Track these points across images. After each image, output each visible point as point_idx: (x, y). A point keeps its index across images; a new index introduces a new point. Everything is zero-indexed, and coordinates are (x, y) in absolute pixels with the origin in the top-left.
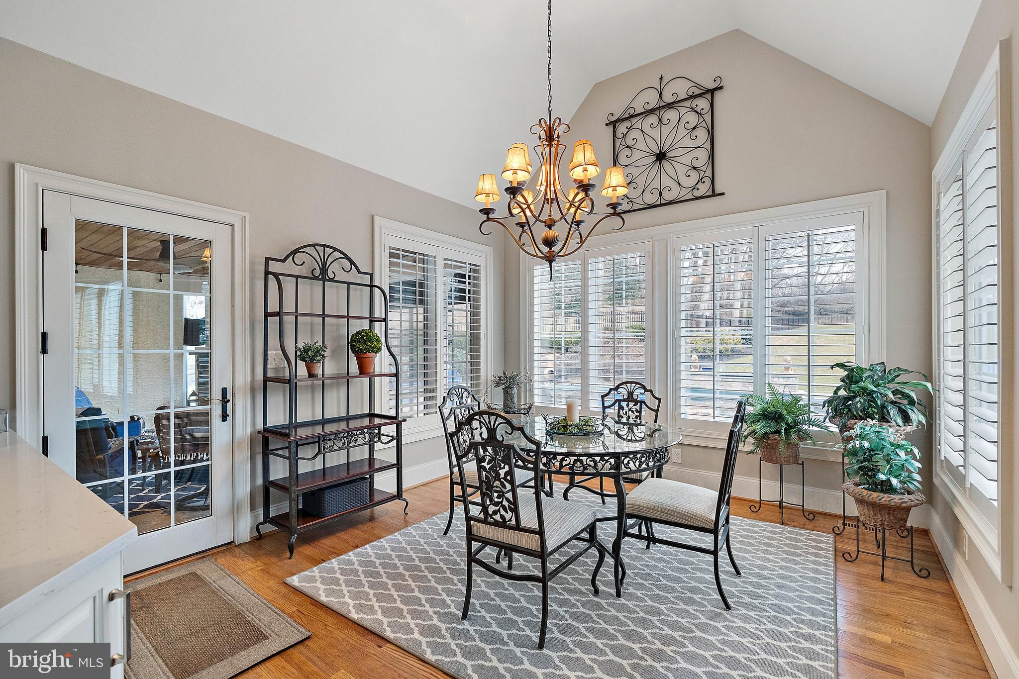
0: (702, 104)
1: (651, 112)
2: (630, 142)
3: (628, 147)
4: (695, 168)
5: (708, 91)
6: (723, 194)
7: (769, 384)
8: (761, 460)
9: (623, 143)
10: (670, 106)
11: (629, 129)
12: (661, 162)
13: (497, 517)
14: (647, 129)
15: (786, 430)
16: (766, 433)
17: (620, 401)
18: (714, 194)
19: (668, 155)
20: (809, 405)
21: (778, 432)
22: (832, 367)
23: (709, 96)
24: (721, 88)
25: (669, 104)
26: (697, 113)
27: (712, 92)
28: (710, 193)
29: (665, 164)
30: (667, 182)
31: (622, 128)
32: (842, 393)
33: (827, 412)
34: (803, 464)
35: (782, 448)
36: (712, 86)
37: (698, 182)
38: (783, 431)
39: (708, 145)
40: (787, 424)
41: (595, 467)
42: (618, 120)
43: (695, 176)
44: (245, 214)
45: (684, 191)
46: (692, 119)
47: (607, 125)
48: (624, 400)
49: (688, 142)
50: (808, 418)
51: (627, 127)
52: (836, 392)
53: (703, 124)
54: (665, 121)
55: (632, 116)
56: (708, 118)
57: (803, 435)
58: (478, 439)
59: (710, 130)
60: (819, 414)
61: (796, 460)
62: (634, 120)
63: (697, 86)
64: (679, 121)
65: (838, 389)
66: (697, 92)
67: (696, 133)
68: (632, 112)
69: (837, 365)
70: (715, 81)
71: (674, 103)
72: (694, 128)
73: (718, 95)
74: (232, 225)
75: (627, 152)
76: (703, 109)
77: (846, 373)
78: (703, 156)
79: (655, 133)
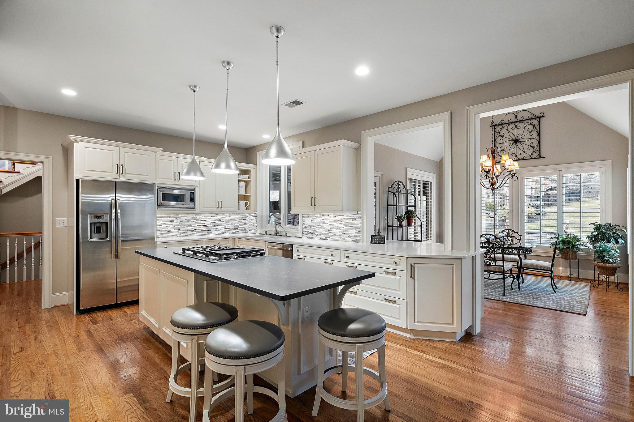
0: (535, 122)
1: (512, 123)
2: (502, 134)
3: (501, 136)
4: (532, 147)
5: (538, 117)
6: (544, 157)
7: (564, 231)
8: (561, 259)
9: (499, 134)
10: (521, 121)
11: (502, 129)
12: (516, 143)
13: (488, 263)
14: (510, 129)
15: (572, 247)
16: (564, 248)
17: (504, 236)
18: (540, 157)
19: (519, 141)
20: (581, 239)
21: (569, 248)
22: (590, 224)
23: (538, 119)
24: (544, 116)
25: (520, 121)
26: (533, 125)
27: (540, 118)
28: (538, 157)
29: (518, 144)
30: (519, 151)
31: (498, 128)
32: (594, 233)
33: (588, 240)
34: (578, 260)
35: (570, 253)
36: (540, 115)
37: (533, 152)
38: (571, 247)
39: (538, 138)
40: (572, 244)
41: (512, 252)
42: (496, 125)
43: (531, 150)
44: (382, 173)
45: (527, 156)
46: (531, 127)
47: (491, 126)
48: (506, 236)
49: (528, 136)
50: (581, 243)
51: (500, 128)
52: (591, 233)
53: (536, 130)
54: (518, 127)
55: (502, 124)
56: (538, 128)
57: (579, 250)
58: (483, 242)
59: (539, 132)
60: (585, 241)
61: (575, 258)
62: (504, 126)
63: (533, 115)
64: (524, 128)
65: (593, 232)
66: (533, 117)
67: (532, 133)
68: (503, 122)
69: (592, 224)
70: (541, 113)
71: (522, 120)
72: (532, 131)
73: (542, 119)
74: (380, 177)
75: (501, 138)
76: (535, 124)
77: (595, 226)
78: (535, 142)
79: (514, 132)
